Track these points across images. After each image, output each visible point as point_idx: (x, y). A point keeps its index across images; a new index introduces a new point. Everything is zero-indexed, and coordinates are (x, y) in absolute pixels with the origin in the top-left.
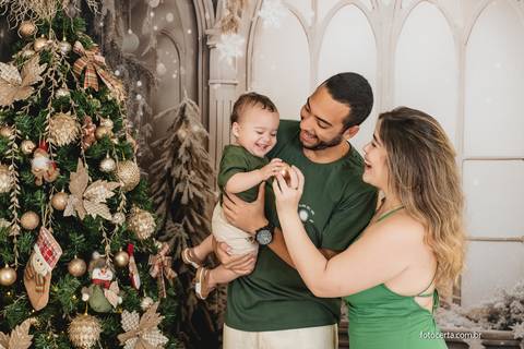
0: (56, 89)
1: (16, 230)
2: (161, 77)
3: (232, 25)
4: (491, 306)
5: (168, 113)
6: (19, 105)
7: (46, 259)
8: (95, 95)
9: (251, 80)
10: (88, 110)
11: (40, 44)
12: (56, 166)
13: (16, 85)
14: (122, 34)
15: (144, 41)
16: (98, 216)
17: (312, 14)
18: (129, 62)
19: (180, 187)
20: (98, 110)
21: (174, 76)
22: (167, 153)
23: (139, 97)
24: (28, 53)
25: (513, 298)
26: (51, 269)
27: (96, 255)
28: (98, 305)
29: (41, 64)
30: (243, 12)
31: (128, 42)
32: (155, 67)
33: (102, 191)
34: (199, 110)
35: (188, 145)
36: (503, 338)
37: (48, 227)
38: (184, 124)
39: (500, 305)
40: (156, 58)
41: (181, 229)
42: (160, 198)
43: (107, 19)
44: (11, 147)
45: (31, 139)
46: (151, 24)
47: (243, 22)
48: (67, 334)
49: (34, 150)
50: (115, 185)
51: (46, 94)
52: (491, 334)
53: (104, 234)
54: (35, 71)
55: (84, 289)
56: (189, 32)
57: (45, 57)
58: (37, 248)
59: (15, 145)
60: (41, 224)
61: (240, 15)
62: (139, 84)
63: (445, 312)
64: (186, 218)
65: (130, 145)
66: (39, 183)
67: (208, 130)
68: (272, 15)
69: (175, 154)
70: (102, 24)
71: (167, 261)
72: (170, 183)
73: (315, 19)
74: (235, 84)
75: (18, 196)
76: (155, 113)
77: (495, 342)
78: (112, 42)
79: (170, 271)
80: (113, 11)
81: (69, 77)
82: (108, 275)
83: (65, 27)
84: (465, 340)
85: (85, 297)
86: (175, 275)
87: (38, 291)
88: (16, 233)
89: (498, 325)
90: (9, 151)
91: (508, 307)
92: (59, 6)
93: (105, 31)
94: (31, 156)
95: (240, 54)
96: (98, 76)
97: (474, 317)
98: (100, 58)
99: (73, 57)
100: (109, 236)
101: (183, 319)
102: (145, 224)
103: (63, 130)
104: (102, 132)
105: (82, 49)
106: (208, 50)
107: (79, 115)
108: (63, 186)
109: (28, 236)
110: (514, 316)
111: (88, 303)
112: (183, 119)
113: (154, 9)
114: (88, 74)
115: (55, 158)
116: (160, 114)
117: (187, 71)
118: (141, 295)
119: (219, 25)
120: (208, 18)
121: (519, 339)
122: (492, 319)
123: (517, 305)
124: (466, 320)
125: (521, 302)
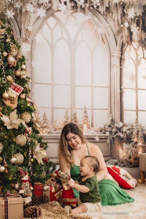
3: (26, 40)
4: (101, 127)
9: (33, 59)
17: (52, 40)
25: (106, 125)
30: (30, 36)
36: (104, 136)
39: (103, 127)
47: (30, 40)
52: (101, 135)
58: (10, 89)
61: (29, 37)
63: (90, 130)
68: (39, 38)
73: (52, 42)
74: (28, 60)
77: (102, 138)
84: (95, 138)
89: (102, 133)
91: (105, 127)
95: (29, 50)
97: (96, 131)
110: (106, 130)
119: (22, 40)
120: (18, 37)
121: (107, 136)
122: (101, 131)
123: (107, 127)
124: (95, 132)
125: (108, 126)
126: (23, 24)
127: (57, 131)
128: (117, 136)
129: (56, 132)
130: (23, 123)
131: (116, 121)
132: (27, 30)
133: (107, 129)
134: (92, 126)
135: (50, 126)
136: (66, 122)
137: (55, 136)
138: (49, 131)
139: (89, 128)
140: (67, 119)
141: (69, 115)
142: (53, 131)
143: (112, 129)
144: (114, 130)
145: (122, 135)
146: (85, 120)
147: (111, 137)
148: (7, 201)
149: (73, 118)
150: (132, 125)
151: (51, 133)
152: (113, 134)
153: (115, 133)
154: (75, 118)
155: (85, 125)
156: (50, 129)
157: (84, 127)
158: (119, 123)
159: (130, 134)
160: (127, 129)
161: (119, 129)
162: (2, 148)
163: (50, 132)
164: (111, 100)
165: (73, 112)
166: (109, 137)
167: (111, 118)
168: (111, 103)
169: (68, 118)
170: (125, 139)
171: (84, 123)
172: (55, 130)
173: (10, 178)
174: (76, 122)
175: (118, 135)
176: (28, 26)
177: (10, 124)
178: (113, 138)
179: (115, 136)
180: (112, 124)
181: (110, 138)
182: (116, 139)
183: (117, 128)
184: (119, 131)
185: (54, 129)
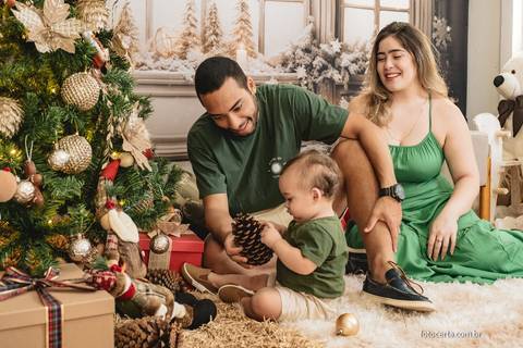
4: (283, 54)
25: (297, 47)
36: (291, 79)
39: (289, 53)
52: (284, 77)
63: (257, 60)
89: (287, 69)
91: (294, 54)
97: (272, 63)
110: (297, 61)
121: (301, 79)
122: (284, 64)
123: (299, 53)
124: (268, 67)
125: (302, 50)
127: (162, 62)
128: (324, 78)
129: (158, 63)
130: (86, 34)
131: (323, 38)
133: (301, 58)
134: (261, 49)
135: (143, 45)
136: (190, 34)
137: (156, 77)
138: (140, 61)
139: (251, 54)
140: (192, 25)
141: (198, 16)
142: (150, 62)
143: (314, 60)
144: (319, 62)
145: (337, 77)
146: (242, 31)
147: (310, 81)
148: (59, 310)
149: (208, 23)
150: (363, 49)
151: (144, 67)
152: (316, 73)
153: (320, 71)
154: (214, 24)
155: (242, 45)
156: (142, 56)
157: (238, 52)
158: (332, 43)
159: (359, 73)
160: (352, 59)
161: (332, 60)
162: (18, 119)
163: (143, 64)
165: (209, 7)
166: (305, 82)
167: (310, 26)
169: (193, 22)
170: (346, 87)
171: (239, 40)
172: (157, 57)
173: (50, 222)
174: (217, 35)
175: (329, 75)
177: (45, 37)
178: (314, 83)
179: (321, 78)
180: (314, 45)
181: (307, 85)
182: (323, 88)
183: (326, 56)
184: (330, 66)
185: (152, 54)
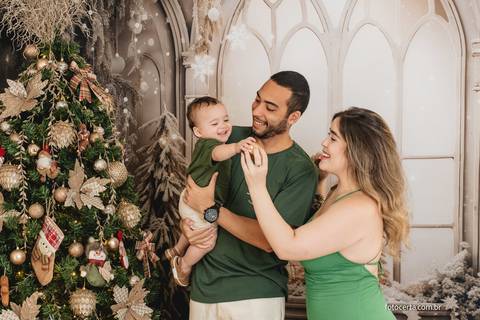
0: (56, 101)
1: (25, 219)
2: (145, 94)
3: (204, 48)
4: (426, 283)
5: (150, 124)
6: (25, 115)
7: (51, 242)
8: (89, 106)
10: (83, 119)
11: (42, 64)
12: (58, 165)
13: (23, 98)
14: (111, 57)
15: (129, 63)
16: (93, 207)
17: (272, 37)
18: (116, 81)
19: (161, 186)
20: (91, 119)
21: (156, 92)
22: (150, 159)
23: (125, 111)
24: (32, 72)
25: (445, 276)
26: (54, 251)
27: (92, 240)
28: (94, 280)
29: (43, 80)
30: (214, 36)
31: (116, 64)
32: (139, 85)
33: (96, 186)
34: (177, 121)
35: (168, 150)
37: (51, 217)
38: (164, 133)
39: (433, 281)
40: (140, 77)
41: (163, 223)
42: (145, 197)
43: (97, 45)
44: (19, 150)
45: (36, 143)
46: (135, 48)
47: (213, 45)
48: (68, 305)
49: (38, 152)
50: (106, 181)
51: (47, 105)
53: (98, 223)
54: (38, 86)
55: (82, 268)
56: (168, 54)
57: (46, 74)
58: (42, 234)
59: (23, 149)
60: (45, 214)
61: (211, 39)
62: (126, 99)
64: (167, 213)
65: (118, 149)
66: (43, 180)
67: (185, 138)
68: (238, 37)
69: (157, 159)
70: (93, 49)
71: (151, 246)
72: (153, 184)
73: (275, 41)
75: (26, 191)
76: (140, 124)
77: (430, 313)
78: (102, 64)
79: (154, 255)
80: (102, 38)
81: (67, 92)
82: (102, 256)
83: (63, 50)
84: (404, 312)
85: (83, 274)
86: (158, 259)
87: (44, 269)
88: (24, 221)
89: (432, 299)
90: (17, 154)
91: (440, 283)
92: (57, 31)
93: (96, 55)
94: (36, 157)
95: (211, 72)
96: (91, 91)
97: (411, 292)
98: (92, 76)
99: (70, 74)
100: (102, 224)
101: (166, 299)
102: (132, 215)
103: (62, 135)
104: (94, 138)
105: (77, 68)
106: (184, 69)
107: (76, 123)
108: (64, 182)
109: (34, 223)
110: (445, 291)
111: (85, 279)
112: (163, 129)
113: (137, 36)
114: (83, 88)
115: (56, 159)
116: (144, 126)
117: (166, 88)
118: (129, 274)
119: (193, 48)
120: (183, 41)
121: (450, 310)
122: (427, 292)
123: (448, 282)
124: (405, 296)
125: (452, 279)
126: (195, 7)
132: (207, 19)
133: (450, 287)
134: (397, 277)
143: (469, 290)
144: (475, 293)
147: (463, 313)
152: (471, 305)
164: (467, 197)
166: (457, 314)
167: (463, 254)
168: (464, 208)
176: (209, 8)
180: (470, 274)
